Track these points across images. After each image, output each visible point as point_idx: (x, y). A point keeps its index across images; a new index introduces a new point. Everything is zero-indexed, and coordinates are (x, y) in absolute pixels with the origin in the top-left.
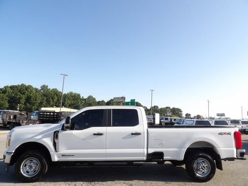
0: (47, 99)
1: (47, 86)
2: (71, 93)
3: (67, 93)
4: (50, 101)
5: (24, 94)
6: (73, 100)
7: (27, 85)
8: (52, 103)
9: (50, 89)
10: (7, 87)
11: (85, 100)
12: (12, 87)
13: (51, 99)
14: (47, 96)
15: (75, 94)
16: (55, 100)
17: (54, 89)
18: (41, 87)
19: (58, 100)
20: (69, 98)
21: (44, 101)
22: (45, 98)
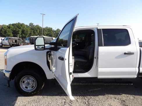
0: (34, 31)
1: (33, 24)
2: (47, 27)
3: (44, 28)
4: (35, 32)
5: (20, 28)
6: (49, 31)
7: (21, 23)
8: (36, 34)
9: (34, 25)
10: (10, 24)
11: (55, 31)
12: (13, 25)
13: (36, 31)
14: (33, 30)
15: (49, 28)
16: (38, 32)
17: (37, 25)
18: (29, 24)
19: (40, 32)
20: (46, 31)
21: (32, 33)
22: (32, 31)
